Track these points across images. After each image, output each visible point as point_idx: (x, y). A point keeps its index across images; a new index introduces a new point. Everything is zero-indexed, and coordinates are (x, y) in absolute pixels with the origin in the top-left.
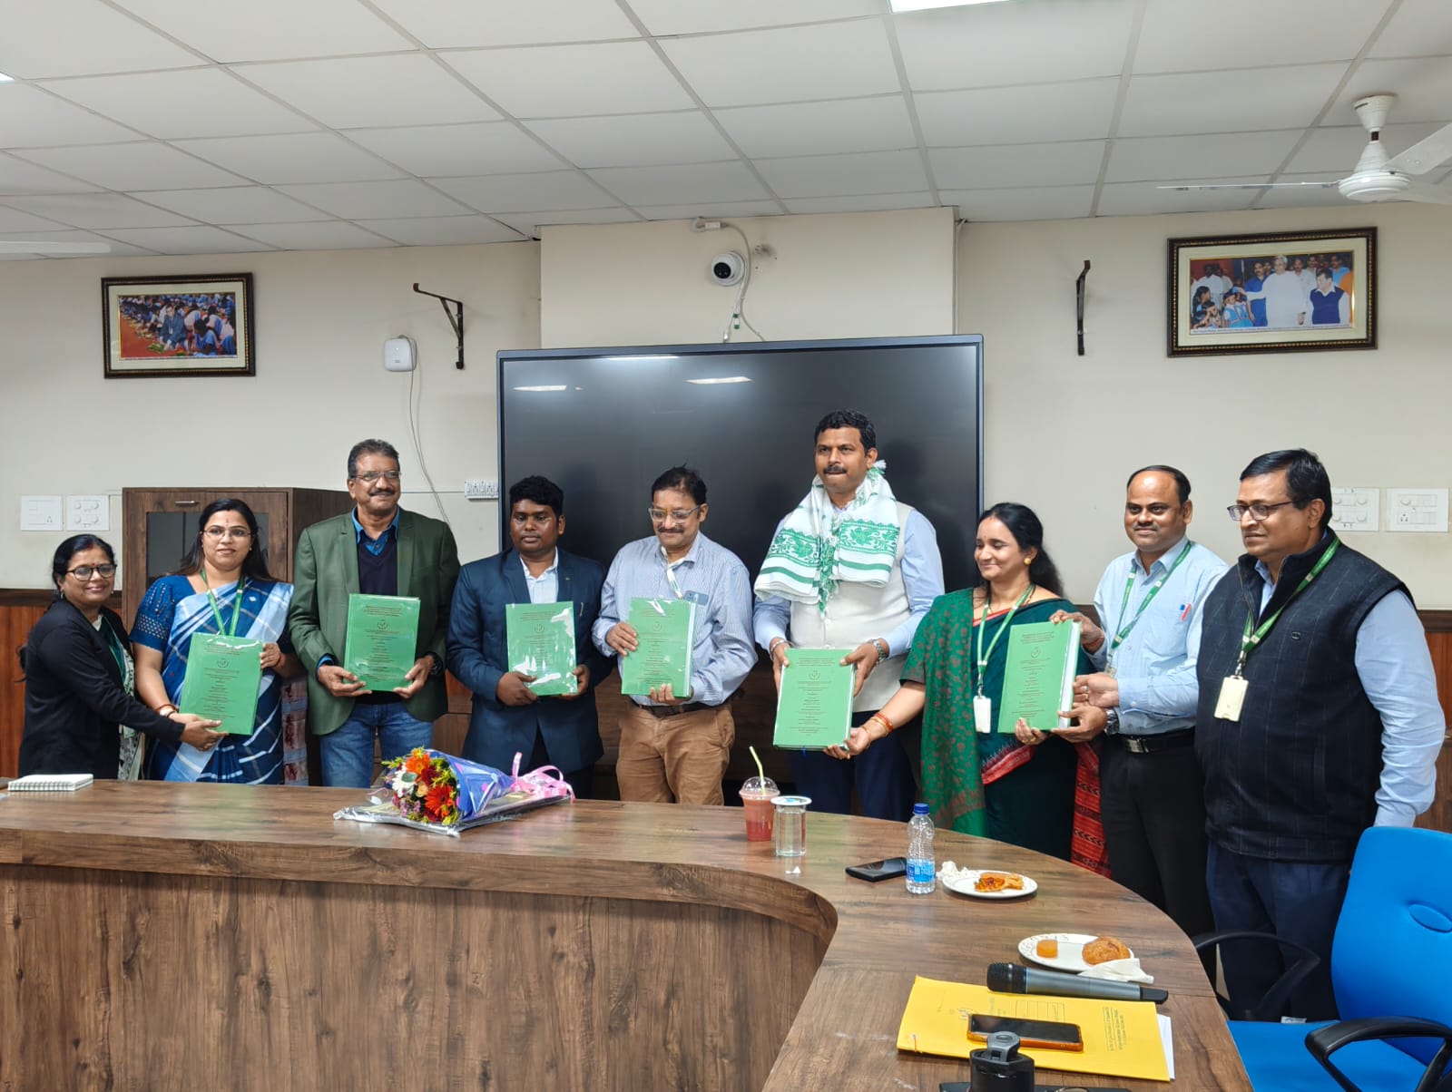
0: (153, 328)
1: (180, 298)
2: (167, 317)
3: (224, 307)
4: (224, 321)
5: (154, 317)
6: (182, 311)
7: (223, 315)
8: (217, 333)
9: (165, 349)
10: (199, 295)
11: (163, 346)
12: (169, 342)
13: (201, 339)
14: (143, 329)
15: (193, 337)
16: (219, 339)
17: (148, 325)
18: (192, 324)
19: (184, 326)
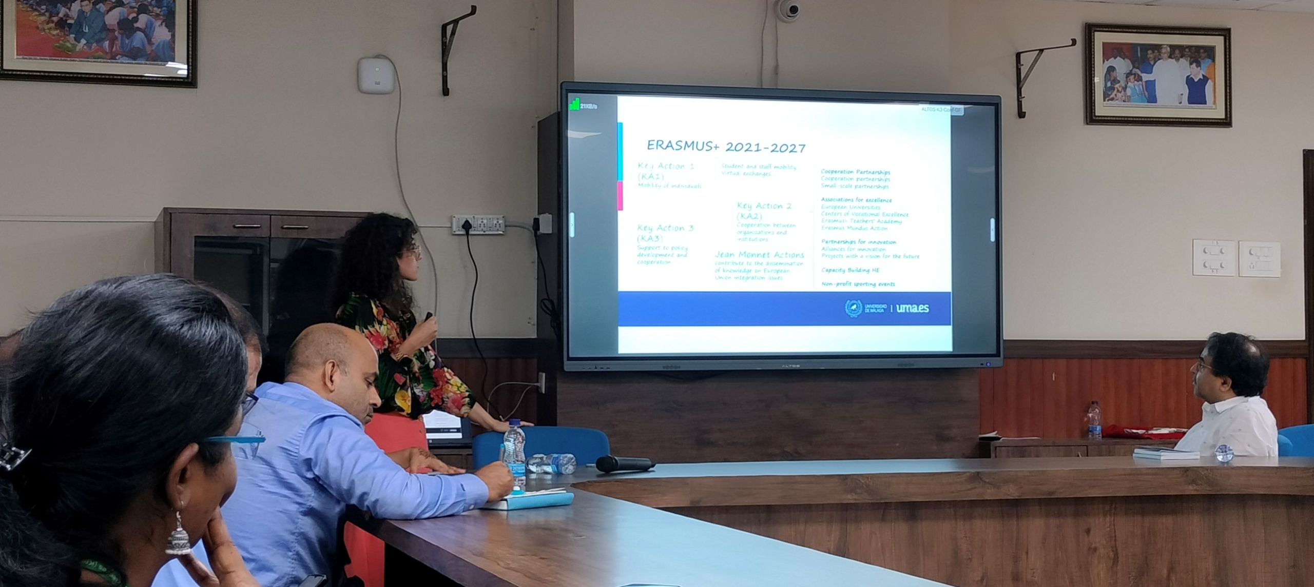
4: (159, 22)
7: (157, 15)
9: (78, 49)
11: (74, 46)
13: (127, 41)
14: (48, 23)
15: (116, 38)
16: (150, 42)
18: (116, 23)
19: (104, 22)
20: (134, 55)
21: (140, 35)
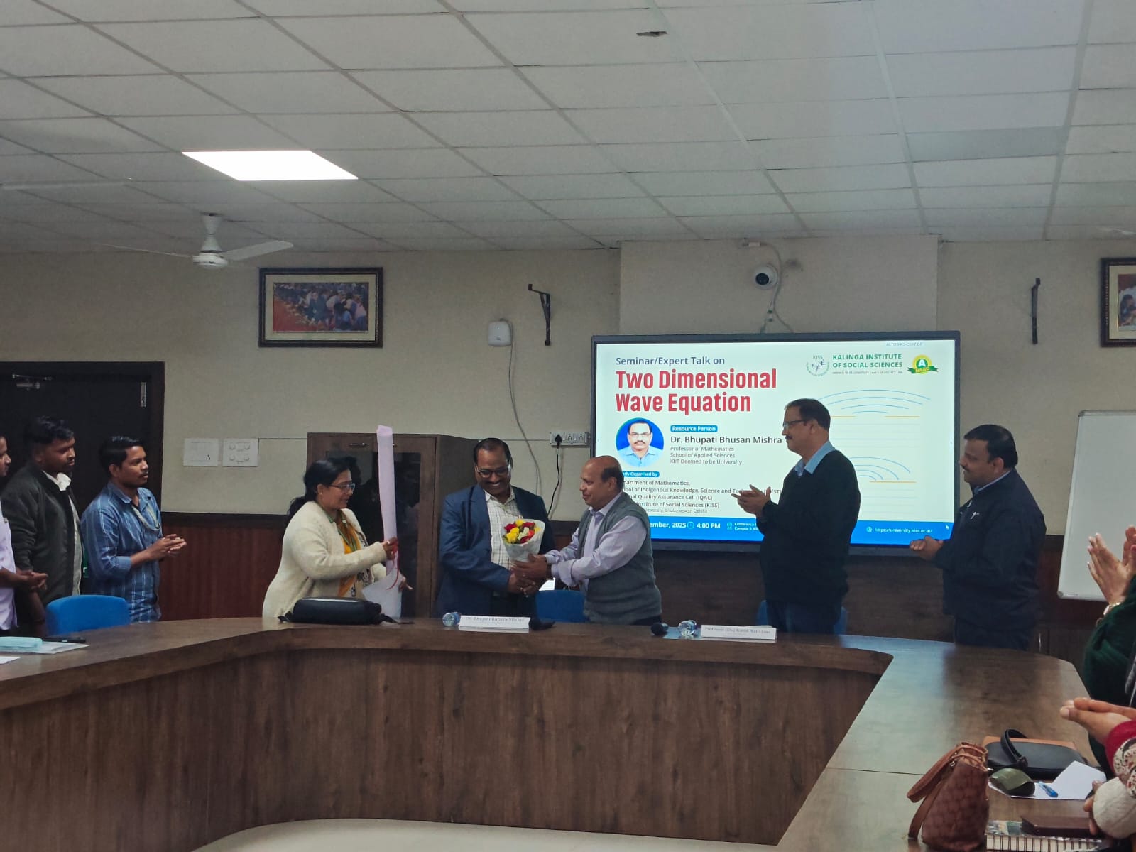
0: (300, 309)
1: (323, 286)
2: (312, 301)
4: (358, 305)
5: (301, 299)
6: (325, 296)
8: (353, 313)
9: (310, 325)
10: (338, 284)
11: (308, 323)
12: (313, 319)
13: (339, 318)
14: (292, 308)
15: (333, 316)
16: (353, 318)
17: (297, 306)
18: (332, 305)
19: (326, 306)
20: (345, 326)
21: (347, 313)
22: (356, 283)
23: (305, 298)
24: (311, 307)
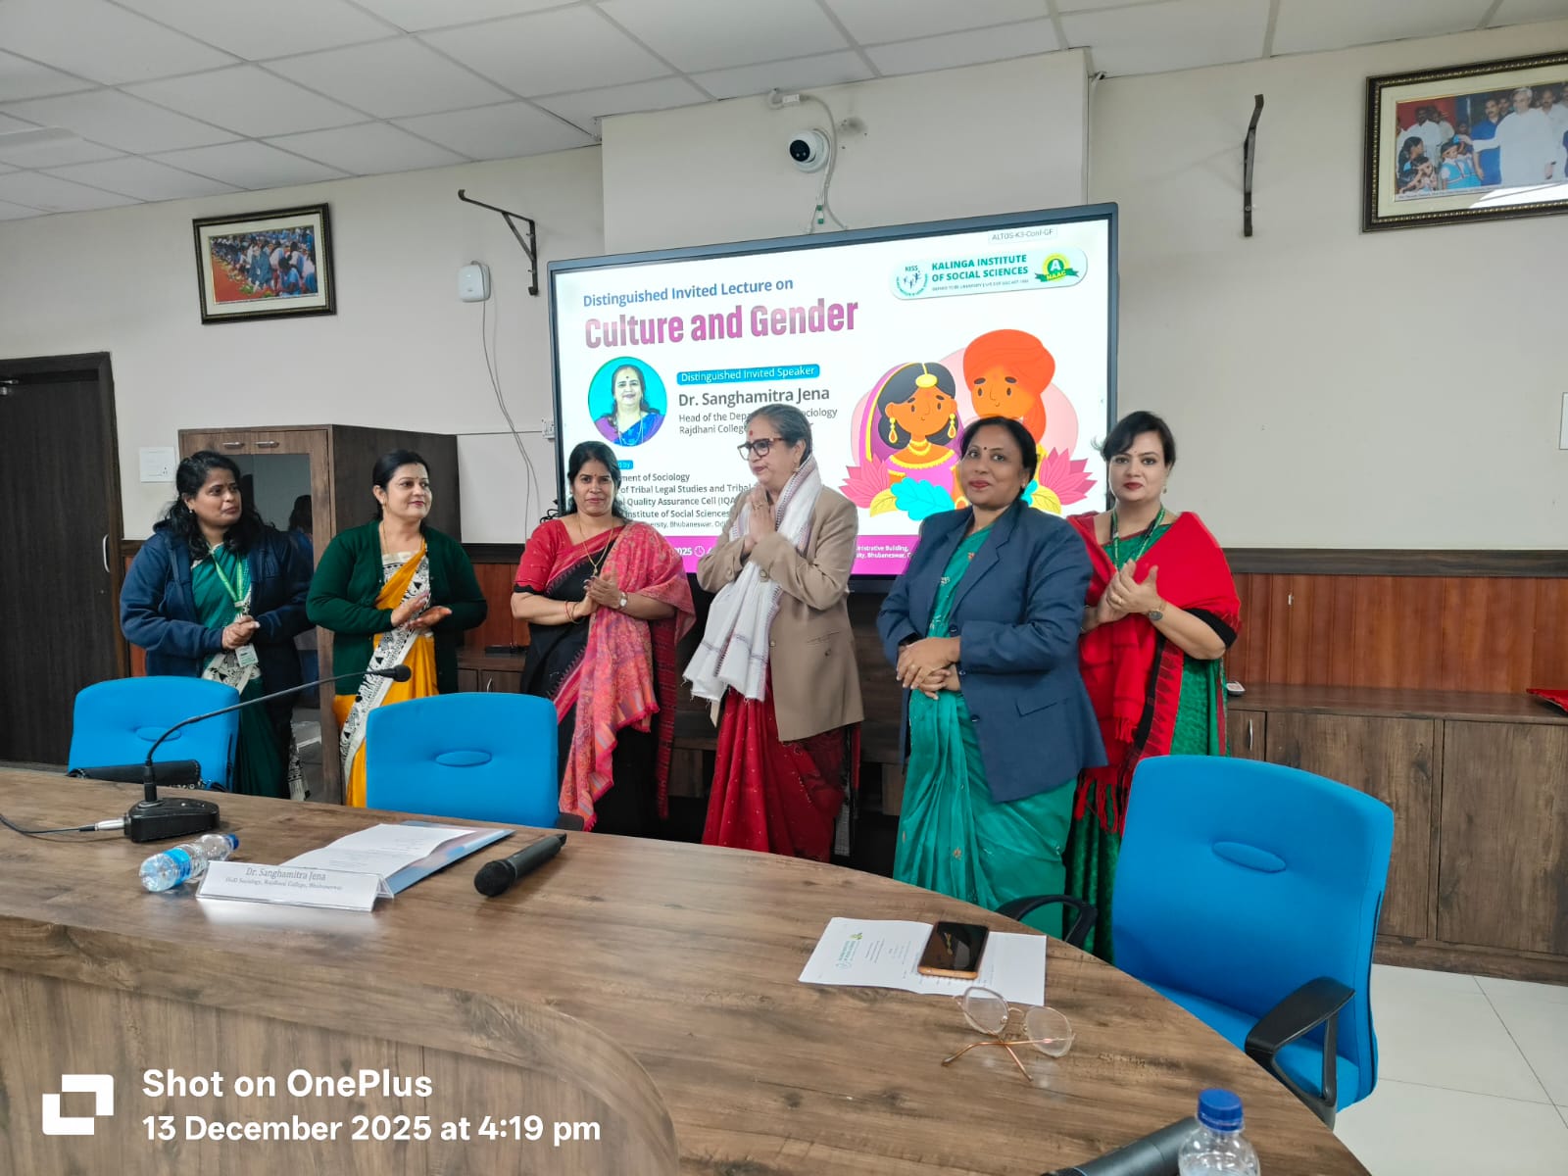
3: (305, 242)
4: (305, 259)
7: (304, 251)
8: (300, 272)
9: (254, 290)
10: (280, 231)
11: (252, 288)
13: (286, 278)
14: (233, 270)
15: (278, 277)
16: (301, 277)
17: (238, 266)
18: (277, 262)
19: (270, 265)
20: (292, 289)
22: (300, 228)
23: (246, 255)
24: (253, 268)
